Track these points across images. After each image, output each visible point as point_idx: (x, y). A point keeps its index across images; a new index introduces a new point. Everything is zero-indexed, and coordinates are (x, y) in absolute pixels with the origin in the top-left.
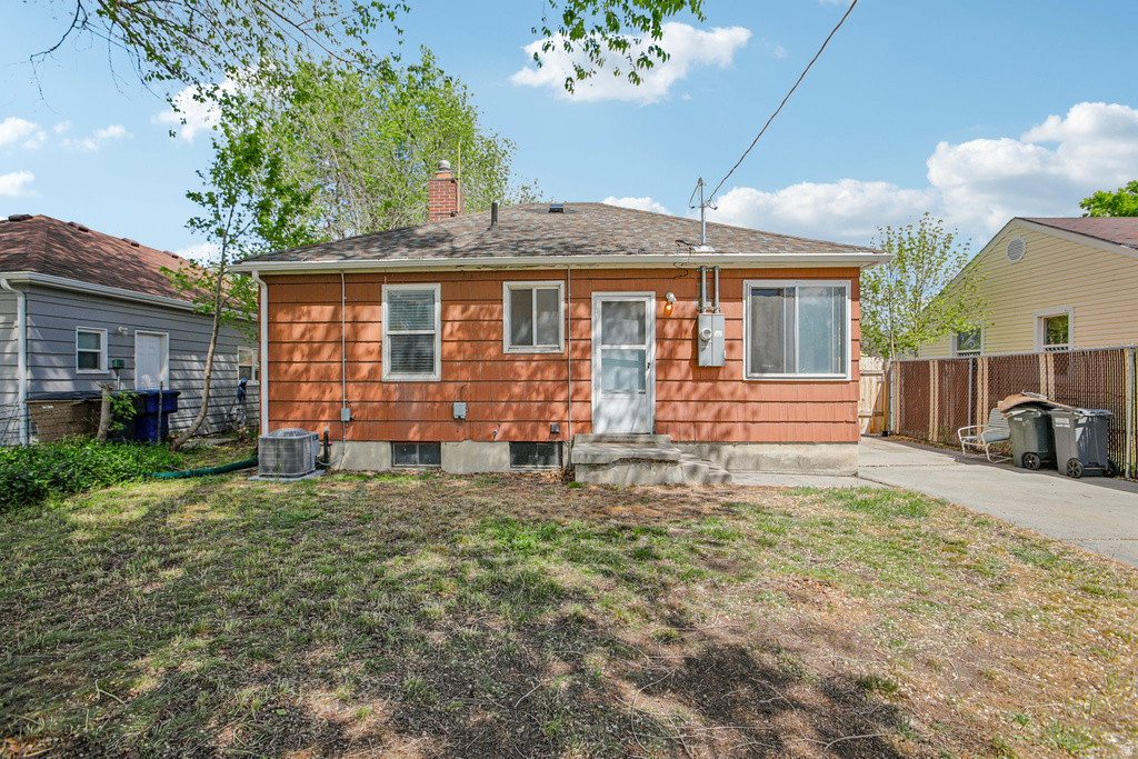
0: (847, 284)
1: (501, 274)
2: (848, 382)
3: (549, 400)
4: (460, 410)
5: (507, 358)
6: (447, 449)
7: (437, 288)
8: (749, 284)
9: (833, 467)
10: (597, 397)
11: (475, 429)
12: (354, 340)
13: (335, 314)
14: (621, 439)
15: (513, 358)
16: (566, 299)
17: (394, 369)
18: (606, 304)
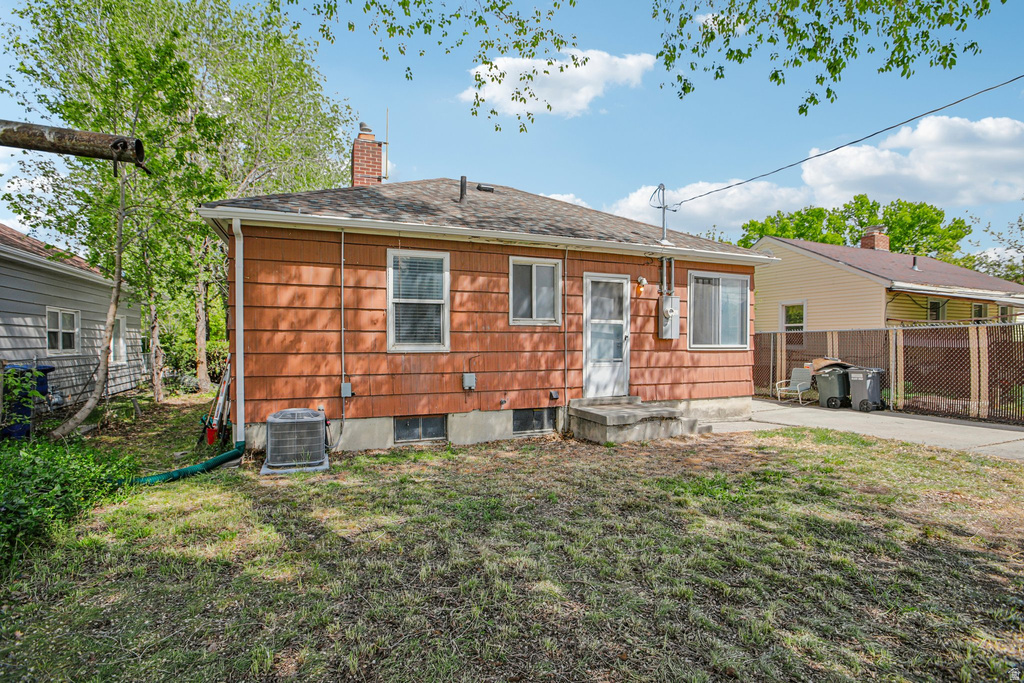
0: (748, 279)
1: (507, 249)
2: (747, 351)
3: (550, 369)
4: (470, 380)
5: (514, 329)
6: (455, 422)
7: (446, 257)
8: (692, 274)
9: (739, 415)
10: (587, 366)
11: (484, 399)
12: (357, 309)
13: (333, 276)
14: (607, 402)
15: (520, 330)
16: (563, 277)
17: (398, 339)
18: (595, 284)
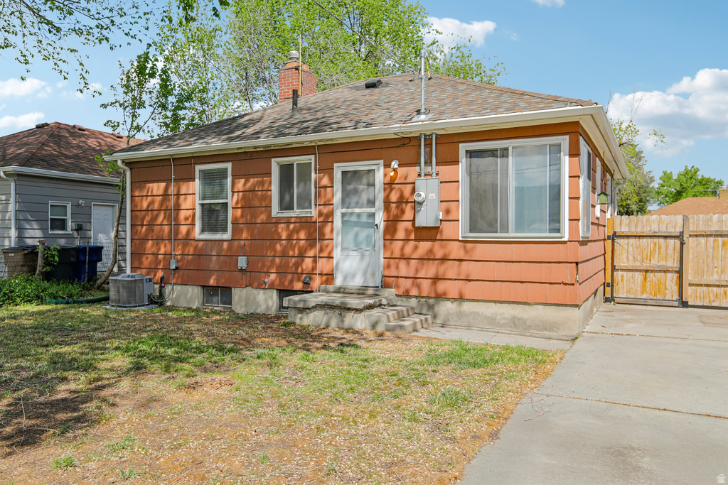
0: (564, 141)
1: (270, 153)
2: (565, 242)
3: (302, 256)
4: (242, 262)
5: (274, 220)
6: (238, 294)
7: (229, 166)
8: (463, 147)
10: (337, 253)
11: (252, 278)
12: (178, 208)
13: (166, 189)
14: (354, 291)
15: (278, 221)
16: (316, 170)
17: (203, 231)
18: (344, 173)
